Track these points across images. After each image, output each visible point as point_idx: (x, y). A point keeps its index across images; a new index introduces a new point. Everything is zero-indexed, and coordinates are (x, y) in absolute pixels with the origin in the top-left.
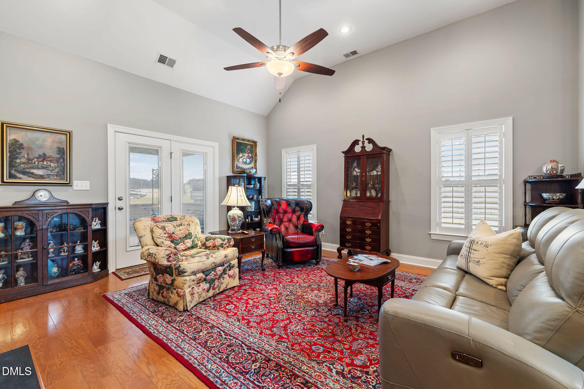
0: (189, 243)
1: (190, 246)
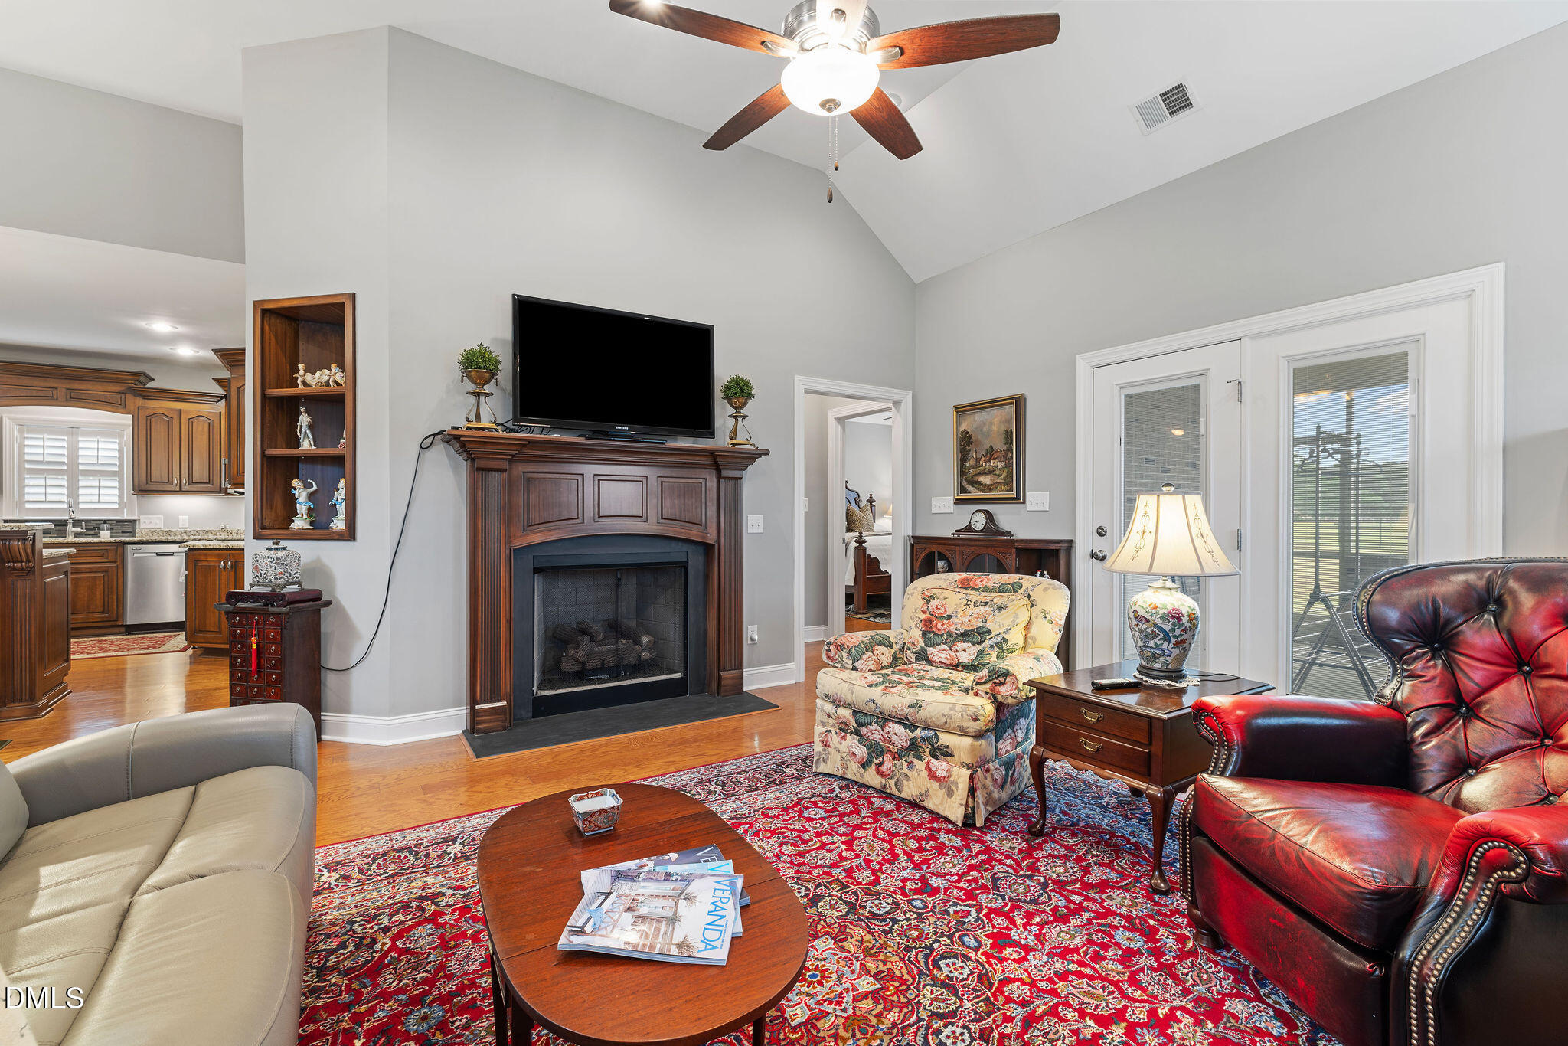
0: (967, 653)
1: (966, 661)
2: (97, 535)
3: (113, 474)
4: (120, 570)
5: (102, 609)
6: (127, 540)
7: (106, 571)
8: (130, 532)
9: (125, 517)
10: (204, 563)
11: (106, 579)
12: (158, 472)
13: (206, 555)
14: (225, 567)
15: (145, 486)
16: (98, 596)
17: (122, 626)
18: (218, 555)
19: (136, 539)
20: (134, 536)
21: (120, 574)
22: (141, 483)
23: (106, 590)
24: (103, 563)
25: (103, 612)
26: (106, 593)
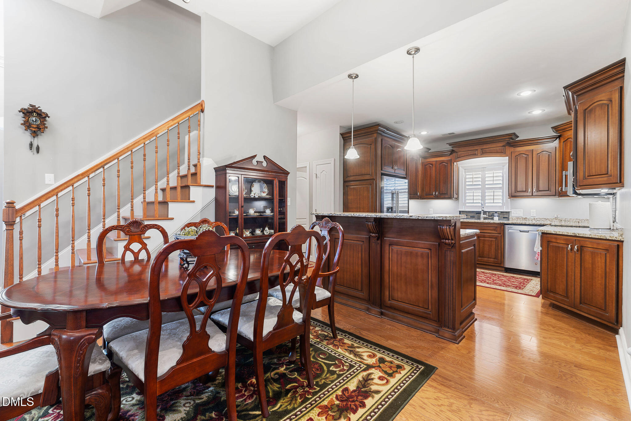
2: (492, 219)
3: (500, 188)
4: (503, 238)
5: (494, 257)
6: (506, 222)
7: (496, 238)
8: (507, 218)
9: (505, 210)
10: (554, 244)
11: (496, 242)
12: (521, 186)
13: (556, 238)
14: (572, 249)
15: (514, 194)
16: (493, 250)
17: (503, 267)
18: (566, 240)
19: (510, 222)
20: (508, 220)
21: (502, 240)
22: (512, 192)
23: (496, 247)
24: (495, 233)
25: (495, 258)
26: (496, 249)
